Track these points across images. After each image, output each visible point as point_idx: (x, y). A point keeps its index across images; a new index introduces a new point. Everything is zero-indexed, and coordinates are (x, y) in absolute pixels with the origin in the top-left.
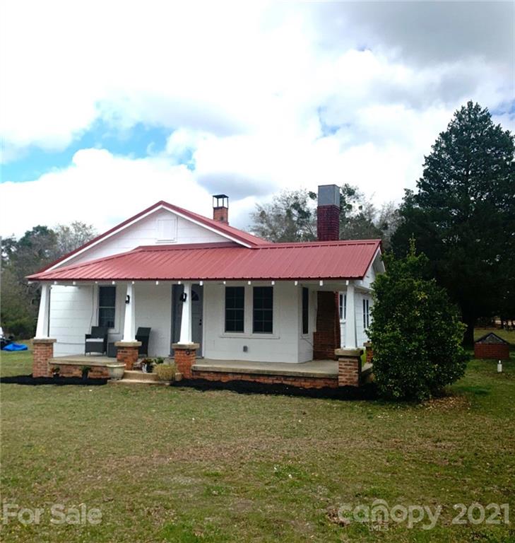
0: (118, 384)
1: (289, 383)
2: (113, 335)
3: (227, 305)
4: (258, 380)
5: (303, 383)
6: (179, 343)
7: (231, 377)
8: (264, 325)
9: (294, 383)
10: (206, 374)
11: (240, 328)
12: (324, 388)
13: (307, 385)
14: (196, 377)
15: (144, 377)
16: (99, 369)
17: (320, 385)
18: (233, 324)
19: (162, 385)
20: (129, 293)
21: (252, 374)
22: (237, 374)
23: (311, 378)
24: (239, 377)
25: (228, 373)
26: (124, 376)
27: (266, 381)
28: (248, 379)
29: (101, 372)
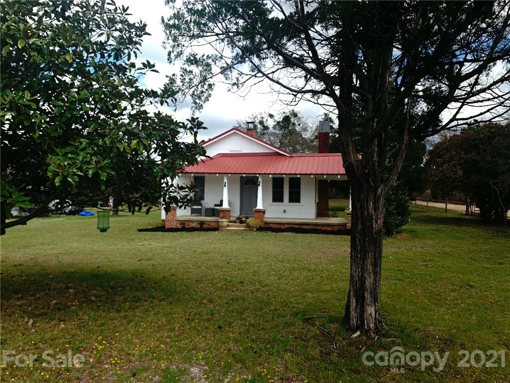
0: (226, 230)
1: (319, 228)
2: (205, 204)
3: (274, 188)
4: (302, 227)
5: (327, 228)
6: (257, 208)
7: (287, 226)
8: (295, 198)
9: (322, 228)
10: (272, 225)
11: (281, 200)
12: (338, 230)
13: (329, 229)
14: (266, 226)
15: (239, 226)
16: (208, 223)
17: (336, 228)
18: (277, 197)
19: (252, 230)
20: (225, 180)
21: (298, 224)
22: (290, 224)
23: (331, 225)
24: (291, 226)
25: (285, 224)
26: (228, 226)
27: (307, 227)
28: (297, 226)
29: (209, 224)
